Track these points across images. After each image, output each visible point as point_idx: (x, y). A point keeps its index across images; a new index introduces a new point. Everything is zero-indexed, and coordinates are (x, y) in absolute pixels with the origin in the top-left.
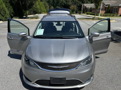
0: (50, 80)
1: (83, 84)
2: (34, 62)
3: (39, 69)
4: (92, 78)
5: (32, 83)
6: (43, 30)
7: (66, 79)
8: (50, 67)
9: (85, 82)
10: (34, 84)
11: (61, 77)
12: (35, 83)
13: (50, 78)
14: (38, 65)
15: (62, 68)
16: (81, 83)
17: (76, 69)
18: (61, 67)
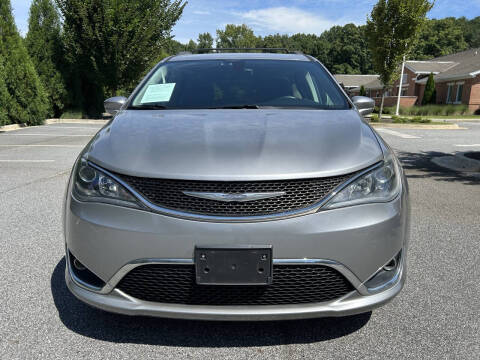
0: (193, 267)
1: (360, 295)
2: (118, 180)
3: (142, 207)
5: (106, 289)
6: (172, 86)
7: (275, 261)
8: (194, 199)
9: (367, 285)
10: (112, 293)
12: (117, 290)
13: (197, 249)
14: (137, 189)
16: (351, 287)
17: (323, 209)
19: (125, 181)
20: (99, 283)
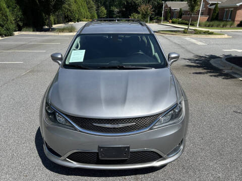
0: (97, 153)
1: (165, 159)
2: (65, 117)
3: (76, 129)
4: (182, 147)
5: (62, 158)
6: (84, 51)
7: (131, 150)
9: (168, 155)
10: (65, 160)
11: (120, 146)
12: (67, 159)
13: (99, 147)
14: (73, 121)
15: (123, 128)
16: (161, 157)
17: (151, 129)
18: (121, 126)
19: (68, 117)
20: (59, 156)
